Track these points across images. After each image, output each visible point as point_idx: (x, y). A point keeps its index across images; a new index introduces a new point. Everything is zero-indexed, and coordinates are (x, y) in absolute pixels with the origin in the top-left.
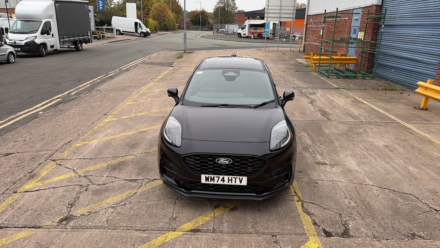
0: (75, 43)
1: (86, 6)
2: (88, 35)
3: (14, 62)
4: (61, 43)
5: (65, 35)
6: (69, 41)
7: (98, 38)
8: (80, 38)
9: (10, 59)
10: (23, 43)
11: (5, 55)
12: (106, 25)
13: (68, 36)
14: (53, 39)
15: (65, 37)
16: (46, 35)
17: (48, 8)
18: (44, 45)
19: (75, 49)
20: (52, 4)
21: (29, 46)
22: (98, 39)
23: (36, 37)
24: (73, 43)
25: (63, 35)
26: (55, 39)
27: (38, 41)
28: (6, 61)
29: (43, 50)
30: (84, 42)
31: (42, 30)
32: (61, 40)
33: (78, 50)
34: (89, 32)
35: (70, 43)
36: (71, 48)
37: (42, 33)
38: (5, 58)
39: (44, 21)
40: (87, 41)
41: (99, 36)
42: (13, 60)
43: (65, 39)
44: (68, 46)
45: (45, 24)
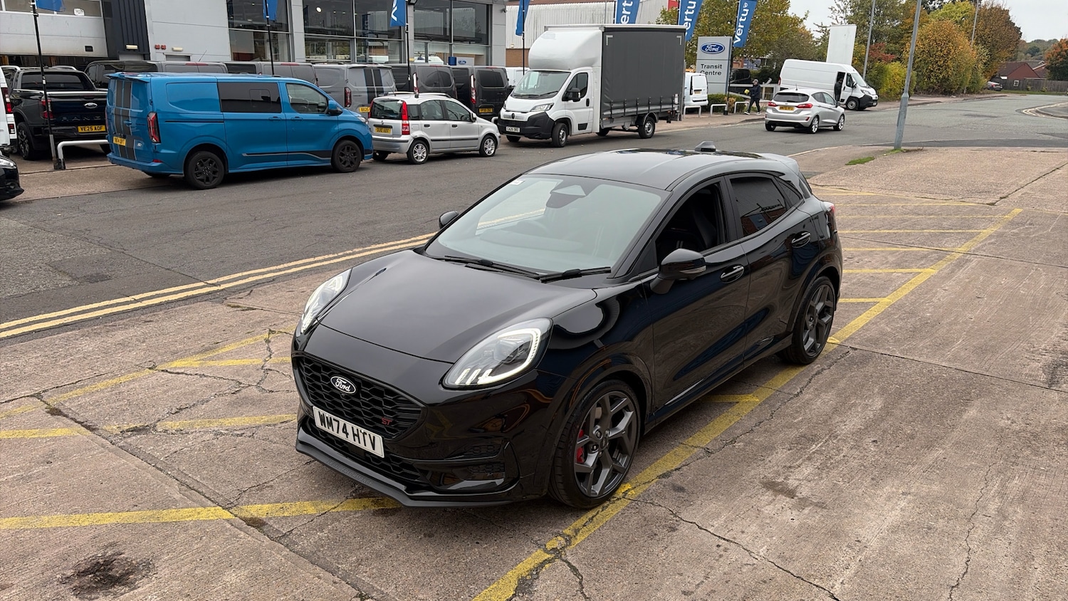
0: (639, 119)
1: (680, 37)
2: (673, 103)
3: (493, 155)
4: (604, 119)
5: (614, 102)
6: (624, 116)
7: (726, 110)
8: (651, 108)
9: (486, 149)
10: (525, 117)
11: (477, 139)
12: (770, 80)
13: (622, 105)
14: (588, 110)
15: (614, 105)
16: (572, 101)
17: (589, 42)
18: (566, 122)
19: (637, 133)
20: (597, 35)
21: (535, 124)
22: (726, 113)
23: (552, 106)
24: (635, 120)
25: (610, 103)
26: (592, 109)
27: (554, 115)
28: (478, 152)
29: (561, 134)
30: (661, 119)
31: (567, 92)
32: (605, 113)
33: (642, 135)
34: (677, 95)
35: (630, 119)
36: (629, 130)
37: (565, 98)
38: (477, 145)
39: (574, 72)
40: (670, 117)
41: (729, 106)
42: (493, 152)
43: (614, 112)
44: (623, 127)
45: (575, 79)
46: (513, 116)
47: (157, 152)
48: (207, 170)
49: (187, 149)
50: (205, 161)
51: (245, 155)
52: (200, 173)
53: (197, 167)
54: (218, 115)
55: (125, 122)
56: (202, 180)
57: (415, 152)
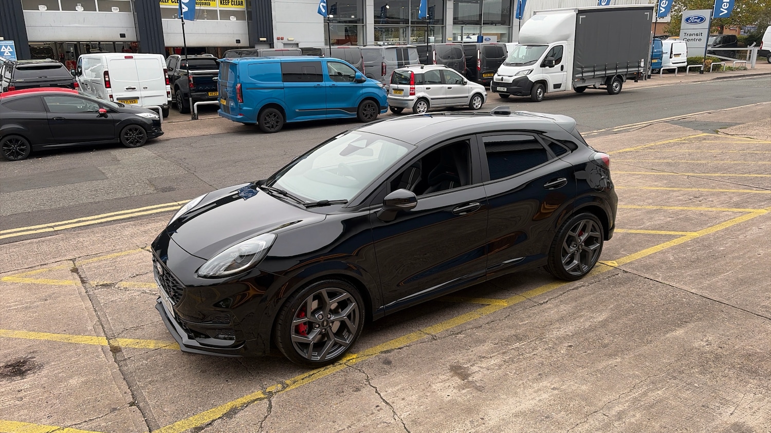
0: (608, 80)
1: (648, 13)
2: (639, 66)
3: (480, 108)
4: (575, 80)
5: (585, 67)
6: (594, 77)
7: (702, 69)
8: (618, 71)
9: (475, 104)
10: (511, 80)
11: (467, 97)
12: (755, 43)
13: (592, 69)
14: (562, 73)
15: (585, 69)
16: (548, 67)
17: (565, 23)
18: (543, 83)
19: (607, 90)
20: (572, 16)
21: (518, 85)
22: (702, 72)
23: (531, 71)
24: (605, 80)
25: (582, 68)
26: (566, 73)
27: (533, 78)
28: (468, 107)
29: (538, 92)
30: (628, 79)
31: (545, 60)
32: (576, 76)
33: (610, 92)
34: (643, 60)
35: (600, 80)
36: (599, 88)
37: (543, 65)
38: (467, 101)
39: (551, 46)
40: (636, 77)
41: (706, 66)
42: (479, 106)
43: (584, 75)
44: (594, 85)
45: (552, 50)
46: (502, 79)
47: (241, 109)
48: (272, 120)
49: (259, 107)
50: (271, 114)
51: (297, 110)
52: (268, 123)
53: (265, 118)
54: (280, 84)
55: (225, 90)
56: (269, 127)
57: (419, 107)
